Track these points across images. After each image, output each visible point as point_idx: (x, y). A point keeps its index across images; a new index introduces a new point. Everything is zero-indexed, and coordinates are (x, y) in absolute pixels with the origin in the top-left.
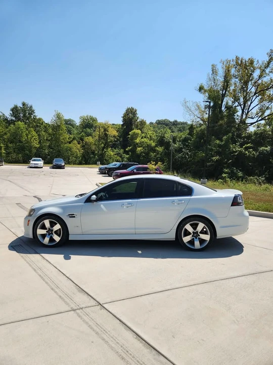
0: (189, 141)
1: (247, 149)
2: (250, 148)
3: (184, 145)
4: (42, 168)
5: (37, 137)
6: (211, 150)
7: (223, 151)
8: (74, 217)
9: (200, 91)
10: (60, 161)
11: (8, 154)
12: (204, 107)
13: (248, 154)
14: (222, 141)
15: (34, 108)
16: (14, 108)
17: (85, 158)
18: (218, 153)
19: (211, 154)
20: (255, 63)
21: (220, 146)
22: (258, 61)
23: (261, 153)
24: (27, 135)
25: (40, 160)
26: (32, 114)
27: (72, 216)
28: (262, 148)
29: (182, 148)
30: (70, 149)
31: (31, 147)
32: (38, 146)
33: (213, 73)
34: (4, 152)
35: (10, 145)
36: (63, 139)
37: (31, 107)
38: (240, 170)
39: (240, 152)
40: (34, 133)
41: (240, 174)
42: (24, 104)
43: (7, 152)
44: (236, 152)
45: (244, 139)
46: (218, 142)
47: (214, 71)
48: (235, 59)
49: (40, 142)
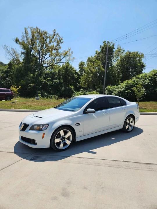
0: (10, 73)
1: (48, 80)
2: (50, 80)
3: (7, 75)
6: (29, 80)
7: (36, 80)
8: (79, 125)
9: (16, 42)
12: (20, 53)
13: (49, 83)
14: (34, 75)
18: (33, 82)
19: (29, 82)
20: (48, 34)
21: (33, 78)
22: (49, 33)
23: (55, 83)
27: (78, 124)
28: (55, 81)
29: (6, 77)
33: (26, 33)
38: (46, 92)
39: (45, 82)
41: (46, 94)
44: (43, 82)
45: (46, 75)
46: (32, 75)
47: (26, 32)
48: (36, 28)
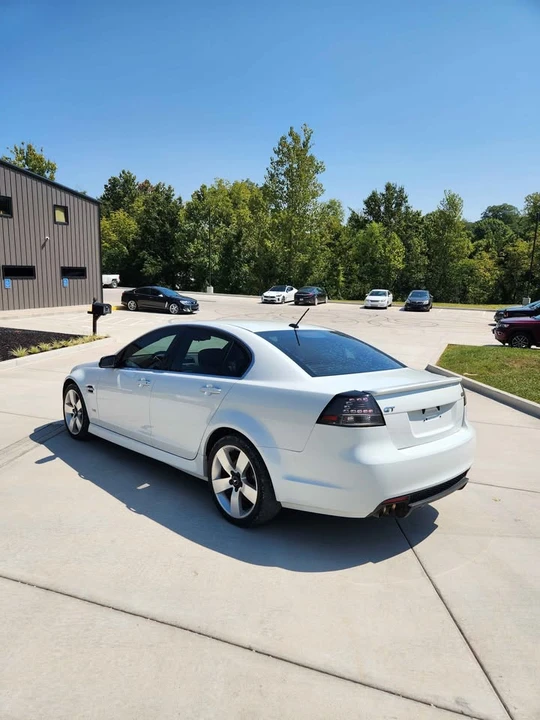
4: (385, 308)
5: (403, 249)
10: (422, 295)
11: (349, 283)
15: (406, 192)
16: (370, 198)
17: (504, 289)
24: (384, 246)
25: (384, 294)
26: (401, 205)
30: (471, 272)
31: (389, 269)
32: (401, 266)
34: (342, 279)
35: (356, 267)
36: (456, 250)
37: (401, 191)
40: (398, 241)
42: (388, 188)
43: (347, 278)
49: (406, 260)
